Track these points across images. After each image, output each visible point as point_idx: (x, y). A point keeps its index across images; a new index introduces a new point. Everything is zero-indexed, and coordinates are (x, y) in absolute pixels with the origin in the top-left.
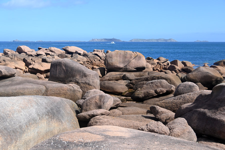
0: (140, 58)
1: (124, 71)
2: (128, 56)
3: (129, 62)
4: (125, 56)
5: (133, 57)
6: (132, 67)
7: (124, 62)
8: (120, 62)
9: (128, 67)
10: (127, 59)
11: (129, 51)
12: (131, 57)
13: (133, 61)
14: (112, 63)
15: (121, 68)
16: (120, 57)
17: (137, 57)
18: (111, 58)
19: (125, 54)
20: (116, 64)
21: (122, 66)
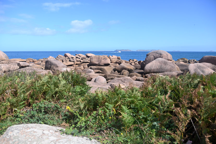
0: (106, 59)
1: (98, 66)
2: (100, 58)
3: (101, 61)
4: (99, 58)
5: (103, 58)
6: (102, 63)
7: (98, 61)
8: (96, 61)
9: (100, 64)
10: (100, 60)
11: (101, 56)
12: (102, 59)
13: (103, 60)
14: (92, 62)
15: (97, 64)
16: (96, 58)
17: (105, 59)
18: (92, 59)
19: (99, 57)
20: (94, 62)
21: (97, 63)
